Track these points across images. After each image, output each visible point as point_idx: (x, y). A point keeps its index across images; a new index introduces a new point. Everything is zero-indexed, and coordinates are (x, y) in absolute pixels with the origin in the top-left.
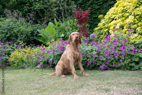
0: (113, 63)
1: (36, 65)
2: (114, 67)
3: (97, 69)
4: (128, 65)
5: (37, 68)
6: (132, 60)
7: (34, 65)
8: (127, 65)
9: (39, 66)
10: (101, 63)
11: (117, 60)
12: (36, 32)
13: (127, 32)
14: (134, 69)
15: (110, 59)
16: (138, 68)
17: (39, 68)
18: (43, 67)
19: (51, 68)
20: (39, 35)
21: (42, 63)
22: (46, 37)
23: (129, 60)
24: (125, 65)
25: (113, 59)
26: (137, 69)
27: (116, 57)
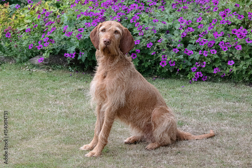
0: (217, 66)
1: (30, 58)
2: (218, 75)
3: (178, 78)
4: (247, 72)
5: (34, 66)
7: (25, 57)
8: (244, 73)
9: (36, 60)
10: (190, 64)
11: (226, 60)
15: (209, 57)
17: (38, 66)
18: (50, 64)
19: (70, 68)
21: (46, 55)
24: (241, 72)
25: (216, 57)
27: (224, 53)
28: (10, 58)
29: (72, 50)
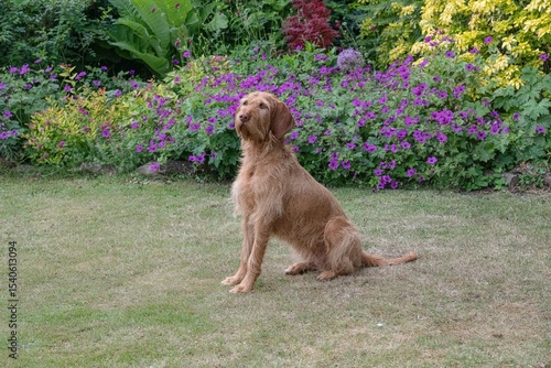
0: (411, 166)
1: (139, 165)
2: (413, 180)
3: (355, 185)
4: (455, 173)
5: (144, 176)
6: (471, 157)
7: (132, 165)
9: (148, 168)
10: (372, 165)
11: (424, 157)
12: (110, 9)
13: (475, 44)
14: (474, 187)
15: (399, 153)
16: (486, 184)
17: (150, 177)
18: (168, 174)
19: (197, 178)
20: (120, 21)
21: (161, 160)
22: (151, 32)
23: (461, 158)
24: (448, 173)
25: (410, 153)
26: (483, 188)
27: (421, 147)
28: (109, 167)
29: (200, 150)
